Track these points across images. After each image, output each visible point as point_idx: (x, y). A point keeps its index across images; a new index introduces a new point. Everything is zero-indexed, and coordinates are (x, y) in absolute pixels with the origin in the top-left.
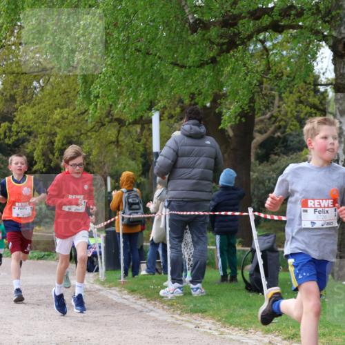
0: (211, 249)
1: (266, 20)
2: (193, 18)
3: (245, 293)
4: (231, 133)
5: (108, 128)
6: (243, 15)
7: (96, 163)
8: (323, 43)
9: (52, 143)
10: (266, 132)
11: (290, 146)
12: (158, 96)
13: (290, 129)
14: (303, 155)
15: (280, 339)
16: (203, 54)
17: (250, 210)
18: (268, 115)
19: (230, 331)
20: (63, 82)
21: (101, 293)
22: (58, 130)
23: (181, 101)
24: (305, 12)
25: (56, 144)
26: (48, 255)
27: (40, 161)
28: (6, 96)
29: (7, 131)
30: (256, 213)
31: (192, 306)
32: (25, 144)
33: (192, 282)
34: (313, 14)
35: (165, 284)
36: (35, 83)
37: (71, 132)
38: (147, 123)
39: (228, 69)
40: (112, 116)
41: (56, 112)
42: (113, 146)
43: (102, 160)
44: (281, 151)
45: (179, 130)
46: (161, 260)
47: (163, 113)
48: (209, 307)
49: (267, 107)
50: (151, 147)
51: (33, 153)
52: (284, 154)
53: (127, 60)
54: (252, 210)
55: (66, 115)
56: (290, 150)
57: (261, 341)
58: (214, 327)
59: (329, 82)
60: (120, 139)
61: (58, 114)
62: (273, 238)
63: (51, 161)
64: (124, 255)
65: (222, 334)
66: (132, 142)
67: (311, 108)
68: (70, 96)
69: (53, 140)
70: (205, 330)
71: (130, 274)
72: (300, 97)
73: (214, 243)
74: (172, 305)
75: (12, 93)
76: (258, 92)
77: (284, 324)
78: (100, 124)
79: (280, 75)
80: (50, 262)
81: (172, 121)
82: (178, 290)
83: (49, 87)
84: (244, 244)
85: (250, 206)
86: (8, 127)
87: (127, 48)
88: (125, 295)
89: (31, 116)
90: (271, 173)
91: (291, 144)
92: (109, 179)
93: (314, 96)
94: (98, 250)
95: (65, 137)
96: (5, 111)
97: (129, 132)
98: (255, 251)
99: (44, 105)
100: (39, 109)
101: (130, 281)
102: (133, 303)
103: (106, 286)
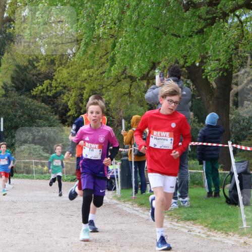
0: (200, 173)
3: (226, 205)
4: (215, 86)
5: (123, 82)
9: (82, 95)
17: (230, 143)
19: (215, 234)
21: (118, 206)
22: (86, 85)
25: (84, 96)
27: (73, 109)
28: (47, 60)
29: (49, 87)
30: (234, 145)
37: (96, 87)
40: (126, 74)
41: (84, 71)
42: (126, 97)
48: (199, 216)
54: (231, 143)
55: (91, 74)
57: (238, 241)
58: (202, 231)
60: (132, 91)
61: (86, 73)
62: (246, 164)
63: (81, 108)
65: (208, 236)
66: (141, 94)
69: (82, 93)
70: (195, 233)
71: (139, 192)
74: (171, 215)
75: (52, 58)
78: (117, 80)
82: (174, 204)
84: (225, 169)
85: (229, 140)
86: (50, 83)
88: (136, 207)
89: (66, 75)
92: (123, 121)
94: (115, 174)
98: (233, 174)
99: (75, 66)
100: (72, 70)
101: (139, 197)
102: (141, 213)
103: (122, 201)
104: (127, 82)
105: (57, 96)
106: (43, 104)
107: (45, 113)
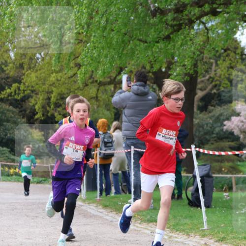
1: (207, 8)
2: (154, 6)
3: (188, 207)
5: (90, 87)
9: (49, 99)
10: (205, 89)
11: (223, 100)
12: (127, 64)
13: (223, 87)
15: (213, 242)
16: (160, 32)
17: (193, 147)
18: (207, 77)
19: (177, 236)
21: (83, 208)
22: (54, 89)
23: (144, 67)
25: (52, 99)
26: (44, 180)
27: (40, 112)
28: (16, 65)
29: (17, 90)
30: (197, 149)
31: (149, 217)
32: (29, 99)
35: (129, 201)
36: (38, 55)
37: (63, 90)
38: (118, 84)
39: (178, 44)
40: (93, 78)
41: (52, 75)
42: (93, 101)
44: (216, 103)
49: (207, 72)
51: (35, 107)
52: (218, 105)
54: (194, 146)
55: (59, 78)
56: (223, 103)
57: (199, 243)
60: (99, 95)
61: (54, 77)
62: (209, 168)
63: (48, 112)
65: (170, 237)
66: (108, 97)
69: (50, 96)
71: (104, 194)
75: (21, 62)
76: (200, 60)
77: (216, 230)
78: (84, 85)
80: (46, 185)
83: (48, 58)
84: (188, 172)
85: (193, 144)
86: (18, 86)
87: (106, 29)
88: (100, 209)
89: (34, 79)
90: (209, 119)
91: (224, 98)
95: (59, 94)
96: (16, 75)
97: (105, 90)
98: (196, 177)
99: (44, 71)
100: (40, 74)
101: (104, 199)
102: (106, 215)
103: (87, 203)
104: (95, 86)
105: (25, 99)
106: (11, 107)
107: (13, 116)
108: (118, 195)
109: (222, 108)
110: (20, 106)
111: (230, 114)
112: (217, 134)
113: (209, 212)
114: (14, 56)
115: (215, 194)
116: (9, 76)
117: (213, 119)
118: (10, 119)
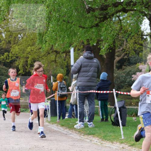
0: (97, 107)
1: (120, 7)
2: (88, 6)
3: (112, 126)
4: (105, 57)
5: (51, 55)
6: (110, 5)
7: (46, 70)
8: (145, 17)
9: (27, 61)
10: (120, 56)
11: (131, 62)
12: (73, 41)
13: (131, 54)
14: (137, 66)
15: (127, 146)
16: (92, 22)
17: (114, 90)
18: (121, 49)
19: (105, 143)
20: (31, 35)
21: (49, 126)
22: (29, 56)
23: (83, 43)
24: (137, 3)
25: (29, 62)
26: (25, 110)
27: (22, 69)
28: (6, 41)
29: (7, 56)
30: (117, 92)
31: (89, 132)
32: (15, 62)
33: (88, 121)
34: (141, 4)
35: (77, 122)
36: (19, 36)
37: (35, 57)
38: (68, 53)
39: (103, 29)
40: (53, 49)
41: (28, 48)
42: (53, 63)
43: (49, 69)
44: (127, 64)
45: (82, 56)
46: (75, 112)
47: (76, 48)
48: (96, 132)
49: (121, 45)
50: (70, 63)
51: (19, 66)
52: (128, 65)
53: (59, 25)
55: (33, 49)
56: (131, 64)
57: (119, 147)
58: (98, 141)
59: (148, 34)
60: (57, 60)
61: (29, 49)
62: (124, 103)
63: (26, 69)
64: (59, 110)
65: (102, 144)
66: (62, 61)
67: (140, 46)
68: (34, 41)
70: (94, 142)
71: (61, 118)
72: (135, 41)
73: (98, 104)
74: (80, 131)
75: (9, 40)
76: (117, 39)
77: (129, 139)
78: (48, 53)
79: (126, 31)
80: (27, 113)
81: (79, 52)
82: (82, 125)
83: (25, 37)
84: (111, 105)
85: (114, 88)
86: (8, 54)
87: (59, 20)
88: (59, 127)
89: (18, 50)
90: (123, 74)
91: (132, 61)
92: (52, 77)
93: (142, 40)
94: (47, 108)
95: (33, 59)
96: (6, 48)
97: (60, 56)
98: (116, 108)
99: (23, 45)
100: (21, 47)
101: (61, 121)
102: (63, 130)
103: (51, 123)
104: (54, 54)
105: (12, 62)
106: (4, 66)
107: (5, 72)
108: (70, 119)
109: (131, 67)
110: (9, 66)
111: (136, 71)
112: (128, 83)
113: (124, 129)
114: (5, 36)
115: (128, 118)
116: (2, 48)
117: (126, 73)
118: (3, 73)
